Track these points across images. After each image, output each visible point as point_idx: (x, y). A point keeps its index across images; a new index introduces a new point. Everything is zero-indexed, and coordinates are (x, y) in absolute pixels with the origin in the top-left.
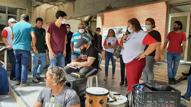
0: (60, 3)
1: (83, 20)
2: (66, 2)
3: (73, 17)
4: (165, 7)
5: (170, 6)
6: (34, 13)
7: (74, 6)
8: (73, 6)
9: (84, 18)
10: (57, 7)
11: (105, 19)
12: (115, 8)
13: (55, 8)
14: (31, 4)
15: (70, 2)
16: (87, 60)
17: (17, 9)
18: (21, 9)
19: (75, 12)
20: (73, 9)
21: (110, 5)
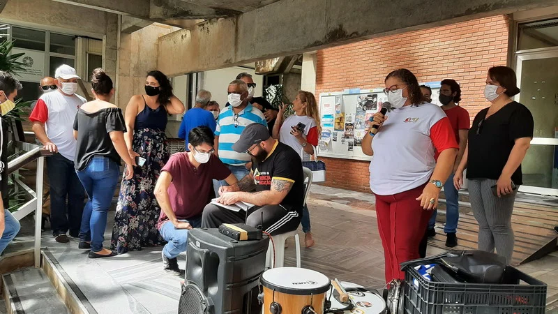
0: (198, 21)
1: (261, 70)
2: (215, 17)
3: (233, 62)
4: (505, 30)
5: (519, 29)
6: (123, 49)
7: (237, 30)
8: (233, 30)
9: (265, 63)
10: (188, 33)
11: (325, 65)
12: (356, 33)
13: (182, 36)
14: (116, 23)
15: (225, 18)
16: (268, 188)
17: (76, 37)
18: (86, 37)
19: (240, 46)
20: (234, 37)
21: (341, 26)
